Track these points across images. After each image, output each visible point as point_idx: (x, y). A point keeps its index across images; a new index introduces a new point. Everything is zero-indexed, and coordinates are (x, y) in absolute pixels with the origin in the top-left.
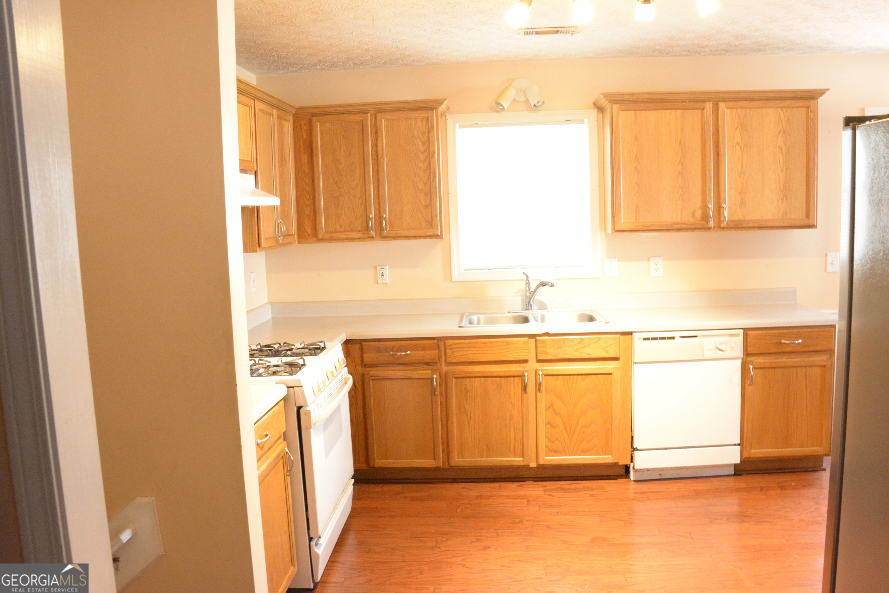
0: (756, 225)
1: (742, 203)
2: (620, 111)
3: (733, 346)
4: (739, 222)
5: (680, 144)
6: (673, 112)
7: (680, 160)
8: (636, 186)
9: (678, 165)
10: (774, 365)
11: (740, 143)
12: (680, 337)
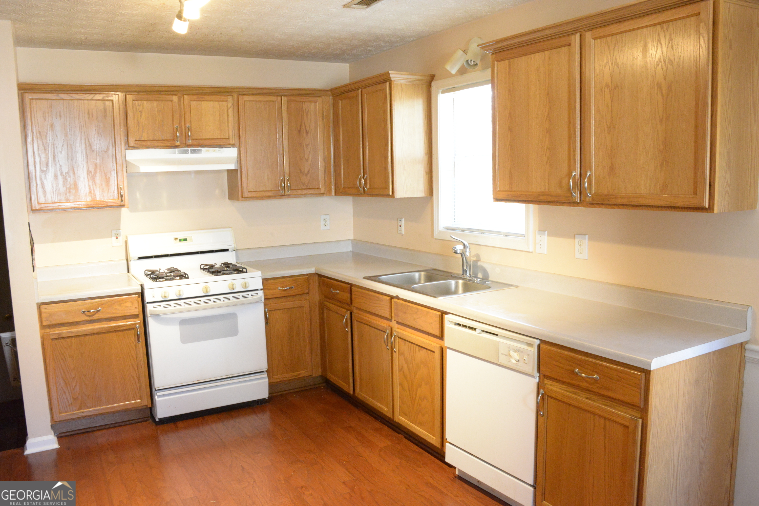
0: (625, 201)
1: (612, 170)
2: (496, 63)
3: (525, 358)
4: (606, 196)
5: (548, 94)
6: (541, 54)
7: (548, 114)
8: (510, 147)
9: (546, 120)
10: (566, 400)
11: (610, 84)
12: (482, 330)
